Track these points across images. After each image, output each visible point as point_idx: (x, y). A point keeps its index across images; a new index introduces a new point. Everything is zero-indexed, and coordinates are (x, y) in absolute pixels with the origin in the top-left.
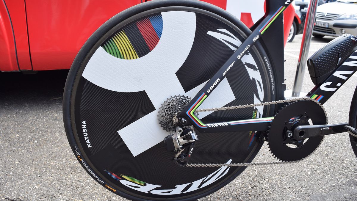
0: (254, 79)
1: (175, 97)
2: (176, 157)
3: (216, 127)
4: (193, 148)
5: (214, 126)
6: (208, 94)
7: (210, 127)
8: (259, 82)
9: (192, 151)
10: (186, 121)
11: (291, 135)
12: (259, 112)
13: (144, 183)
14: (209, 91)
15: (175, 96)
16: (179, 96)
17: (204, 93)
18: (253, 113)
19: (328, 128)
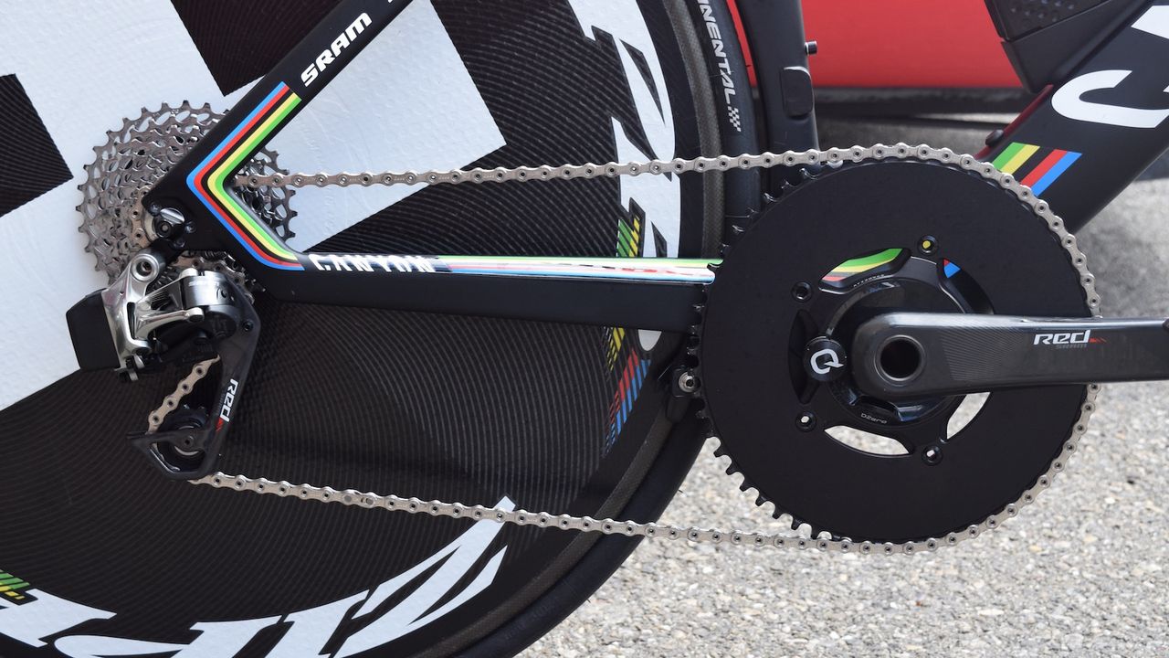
0: (604, 39)
1: (161, 112)
2: (153, 425)
3: (355, 276)
4: (236, 383)
5: (349, 269)
6: (308, 94)
7: (321, 268)
8: (638, 57)
9: (231, 395)
10: (182, 225)
11: (836, 364)
12: (653, 226)
13: (18, 582)
14: (308, 76)
15: (165, 108)
16: (181, 110)
17: (282, 87)
18: (616, 229)
19: (1081, 338)
